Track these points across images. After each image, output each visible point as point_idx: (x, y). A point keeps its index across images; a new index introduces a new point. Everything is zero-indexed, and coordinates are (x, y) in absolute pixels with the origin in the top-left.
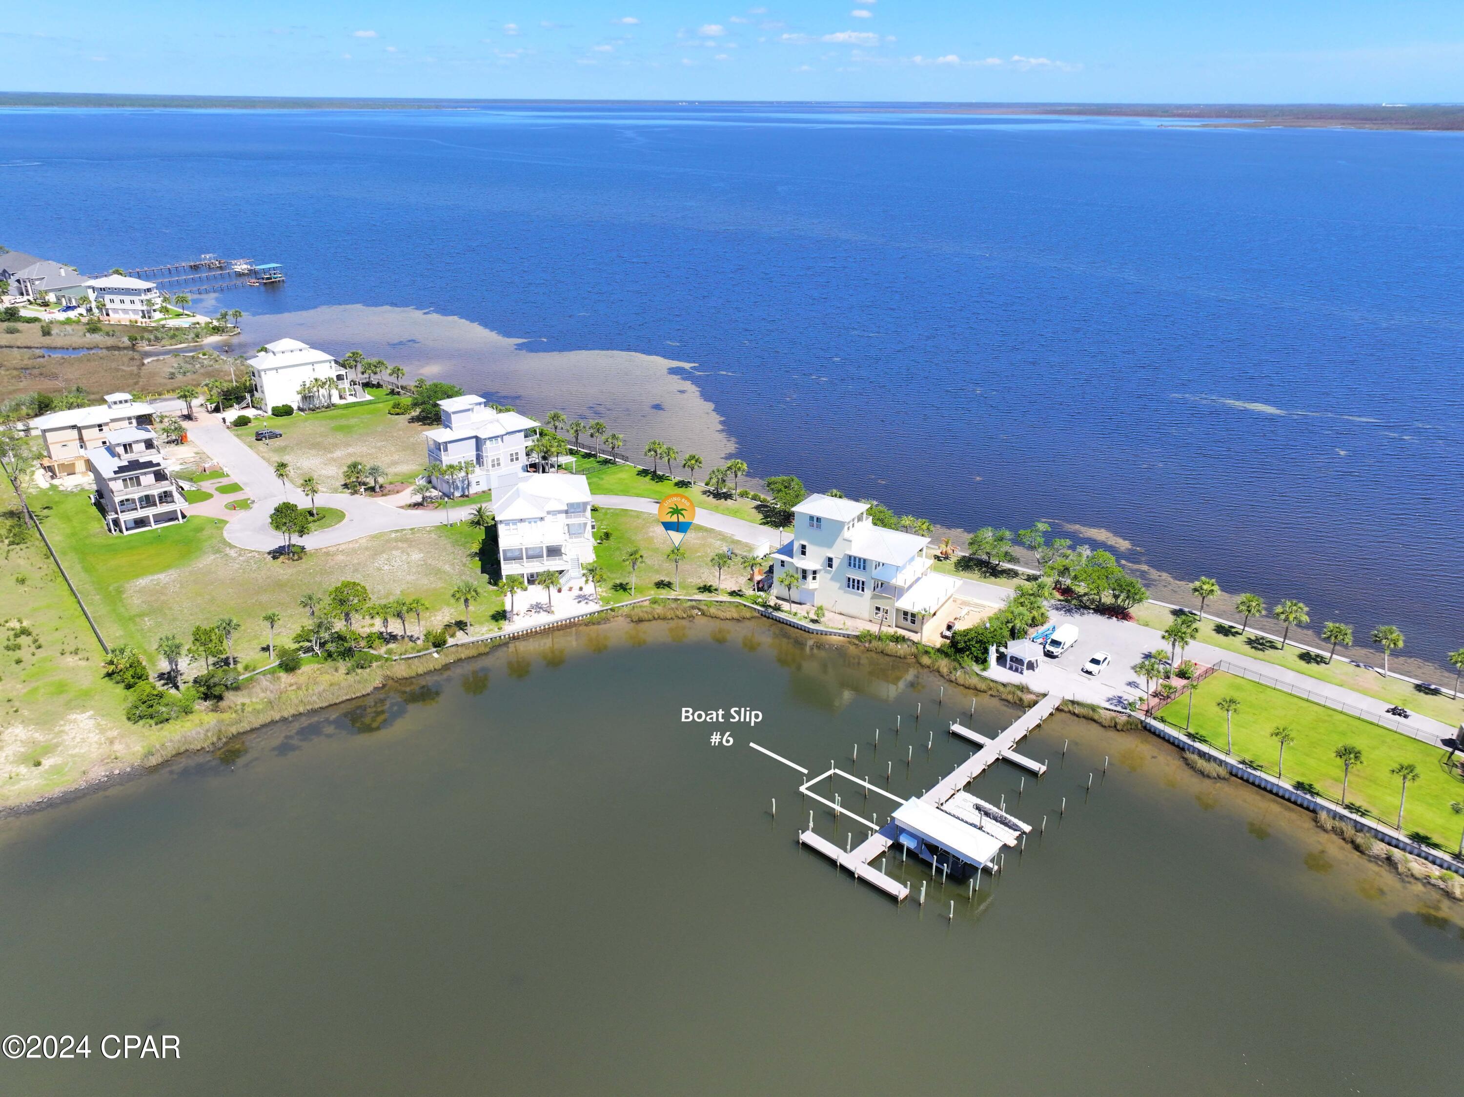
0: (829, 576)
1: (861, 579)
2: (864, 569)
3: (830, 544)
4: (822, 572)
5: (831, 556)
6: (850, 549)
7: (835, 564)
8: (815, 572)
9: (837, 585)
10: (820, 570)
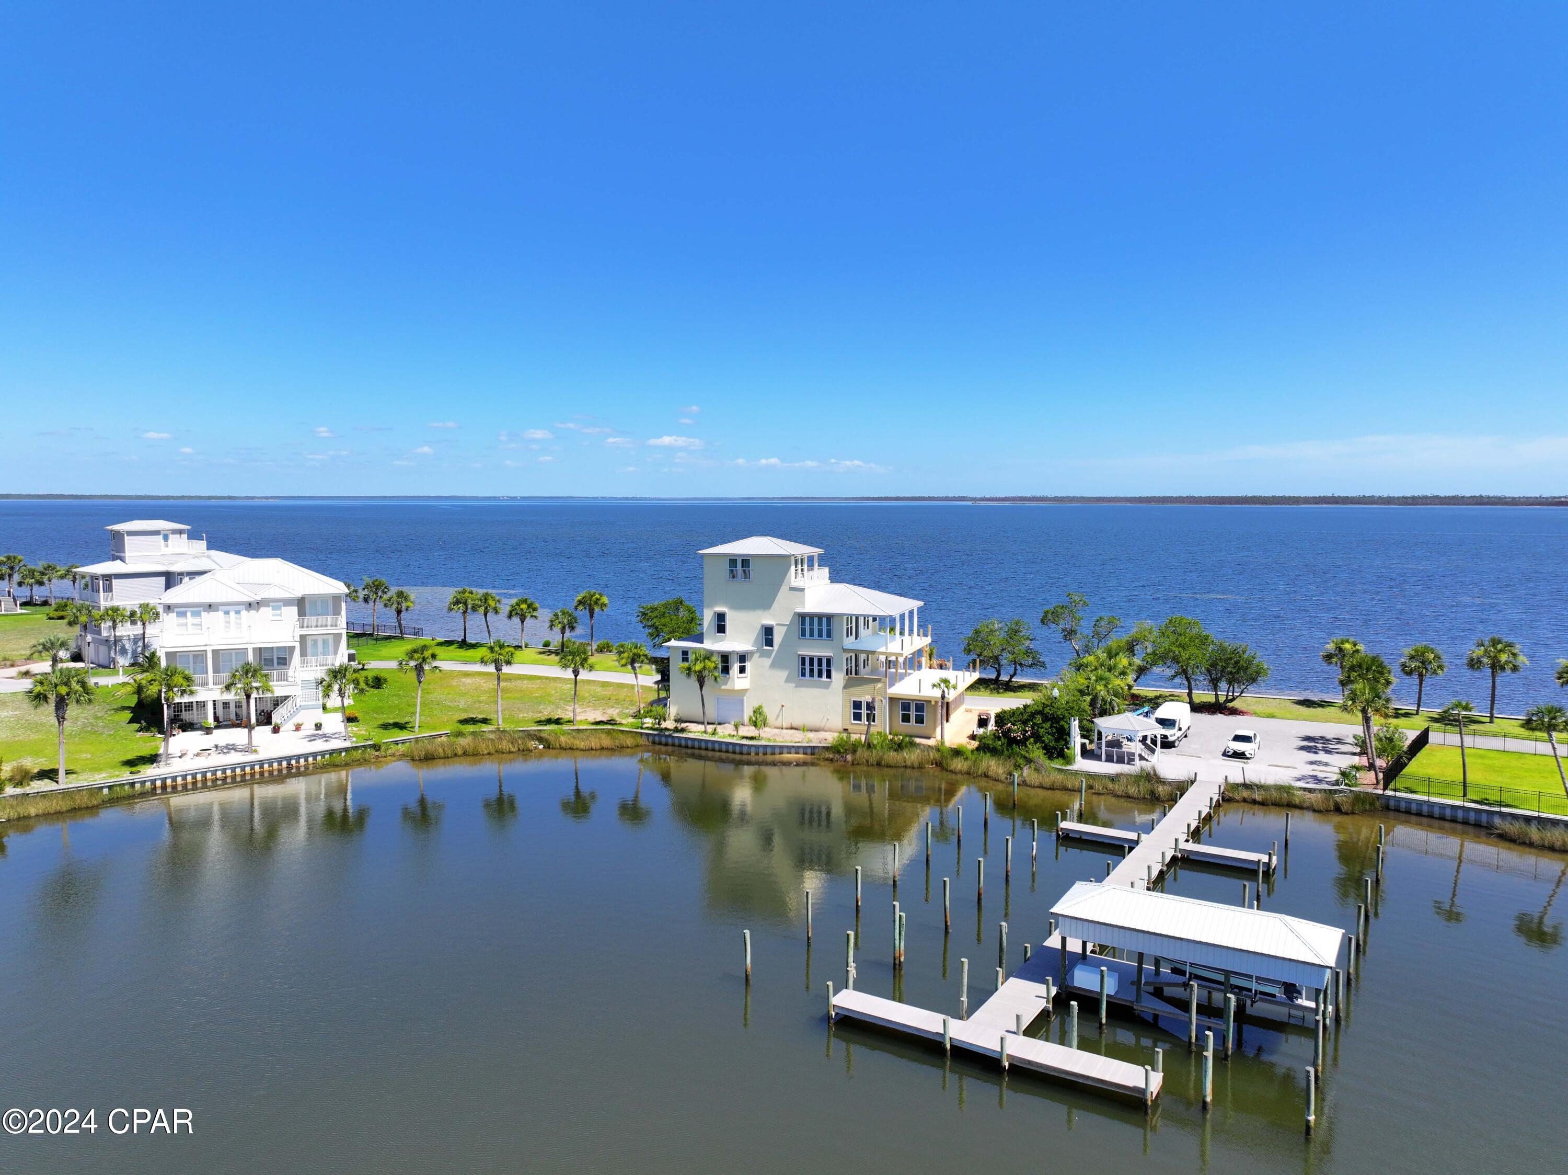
0: (767, 662)
1: (825, 653)
2: (829, 635)
3: (766, 603)
4: (756, 655)
5: (768, 622)
6: (803, 603)
7: (778, 638)
8: (743, 658)
9: (784, 674)
10: (752, 653)
